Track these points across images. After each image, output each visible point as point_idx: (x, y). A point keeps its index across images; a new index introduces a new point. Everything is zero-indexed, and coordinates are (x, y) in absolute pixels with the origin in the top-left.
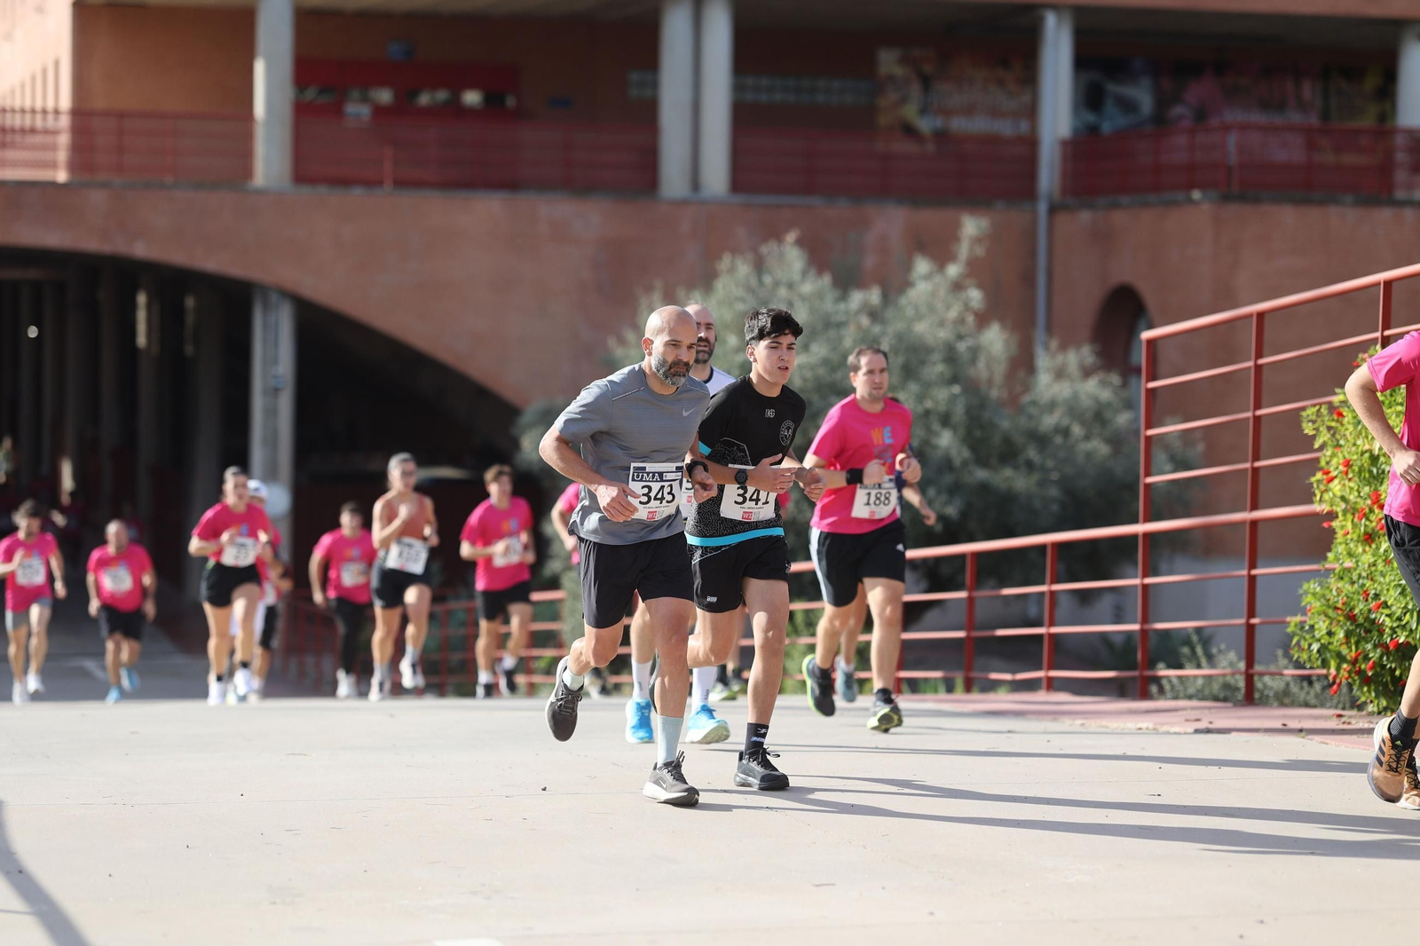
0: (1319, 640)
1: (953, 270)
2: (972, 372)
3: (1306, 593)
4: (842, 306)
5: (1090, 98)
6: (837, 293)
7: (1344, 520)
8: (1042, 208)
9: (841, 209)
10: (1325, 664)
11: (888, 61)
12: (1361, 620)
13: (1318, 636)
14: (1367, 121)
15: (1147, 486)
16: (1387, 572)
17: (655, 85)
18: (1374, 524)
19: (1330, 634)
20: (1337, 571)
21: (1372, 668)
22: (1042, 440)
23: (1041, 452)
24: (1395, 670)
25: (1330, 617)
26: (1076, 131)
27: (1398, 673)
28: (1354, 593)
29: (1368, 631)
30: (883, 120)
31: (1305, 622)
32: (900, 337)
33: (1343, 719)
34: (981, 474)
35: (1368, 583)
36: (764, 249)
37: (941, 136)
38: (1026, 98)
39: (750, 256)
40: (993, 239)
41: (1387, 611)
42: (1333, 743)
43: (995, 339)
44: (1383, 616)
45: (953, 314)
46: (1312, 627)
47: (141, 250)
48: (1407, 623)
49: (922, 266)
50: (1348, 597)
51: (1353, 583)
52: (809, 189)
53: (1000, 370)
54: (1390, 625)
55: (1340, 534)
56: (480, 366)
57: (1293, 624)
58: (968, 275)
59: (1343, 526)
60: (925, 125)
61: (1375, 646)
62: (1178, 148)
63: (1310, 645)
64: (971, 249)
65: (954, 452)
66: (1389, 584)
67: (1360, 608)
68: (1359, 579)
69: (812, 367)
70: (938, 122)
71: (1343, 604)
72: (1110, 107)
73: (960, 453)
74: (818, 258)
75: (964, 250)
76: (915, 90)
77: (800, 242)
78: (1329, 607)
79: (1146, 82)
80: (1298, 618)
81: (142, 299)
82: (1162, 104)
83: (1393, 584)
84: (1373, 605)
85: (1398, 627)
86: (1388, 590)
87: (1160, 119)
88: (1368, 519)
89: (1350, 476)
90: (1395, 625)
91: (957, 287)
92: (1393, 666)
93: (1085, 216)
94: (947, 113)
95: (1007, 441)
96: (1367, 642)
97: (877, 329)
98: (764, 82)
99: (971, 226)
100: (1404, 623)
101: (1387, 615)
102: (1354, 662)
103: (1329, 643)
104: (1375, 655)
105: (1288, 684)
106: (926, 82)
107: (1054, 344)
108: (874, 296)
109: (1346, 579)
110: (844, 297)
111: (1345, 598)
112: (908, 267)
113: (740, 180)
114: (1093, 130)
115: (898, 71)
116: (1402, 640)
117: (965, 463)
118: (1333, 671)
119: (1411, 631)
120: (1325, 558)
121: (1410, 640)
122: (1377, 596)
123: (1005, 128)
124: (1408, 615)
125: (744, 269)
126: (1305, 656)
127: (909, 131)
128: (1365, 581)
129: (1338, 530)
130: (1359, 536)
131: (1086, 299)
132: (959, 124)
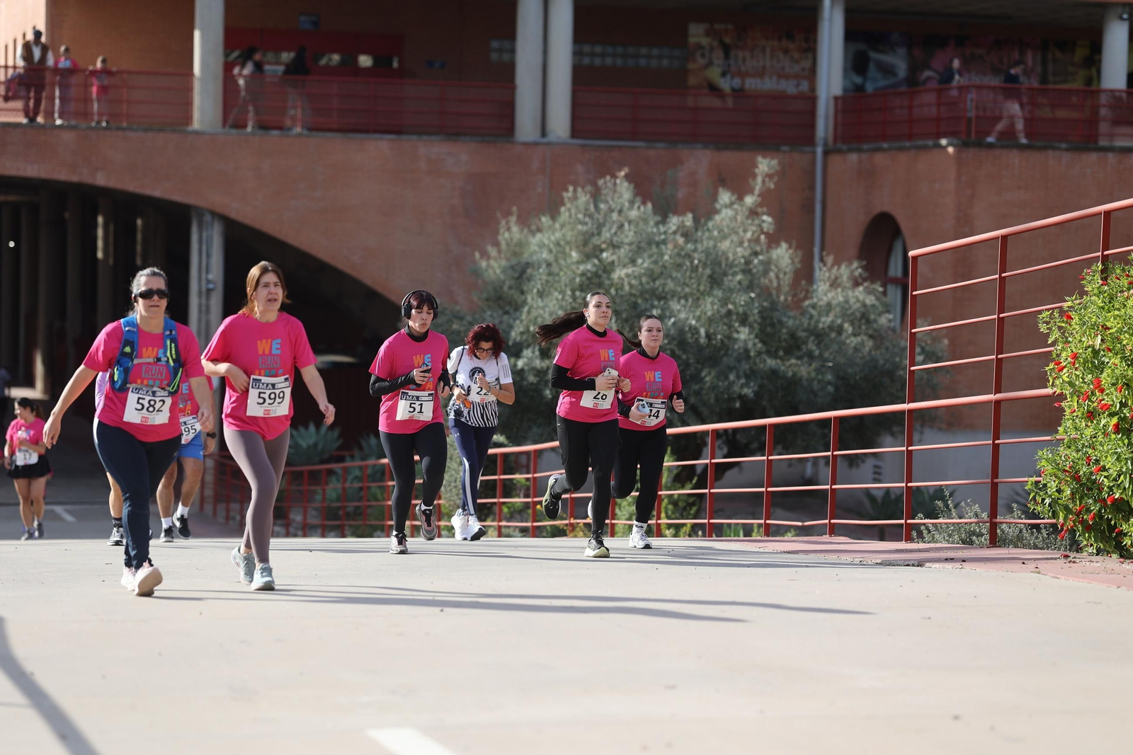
0: (1050, 496)
1: (749, 200)
2: (764, 281)
3: (1041, 459)
4: (662, 229)
5: (857, 64)
6: (658, 218)
7: (1071, 401)
8: (819, 150)
9: (658, 151)
10: (1055, 515)
11: (697, 33)
12: (1084, 480)
13: (1050, 493)
14: (1078, 84)
15: (912, 373)
16: (1106, 442)
17: (513, 51)
18: (1095, 404)
19: (1059, 491)
20: (1066, 441)
21: (1093, 518)
22: (819, 336)
23: (818, 345)
24: (1111, 520)
25: (1059, 478)
26: (845, 90)
27: (1113, 522)
28: (1079, 459)
29: (1090, 489)
30: (692, 81)
31: (1040, 482)
32: (707, 252)
33: (1069, 559)
34: (771, 362)
35: (1090, 451)
36: (601, 182)
37: (738, 93)
38: (807, 64)
39: (589, 188)
40: (781, 174)
41: (1105, 474)
42: (1063, 577)
43: (783, 255)
44: (1102, 478)
45: (749, 235)
46: (1045, 485)
47: (101, 180)
48: (1121, 483)
49: (725, 197)
50: (1074, 462)
51: (1078, 451)
52: (634, 136)
53: (787, 280)
54: (1107, 484)
55: (1068, 411)
56: (371, 274)
57: (1030, 483)
58: (760, 205)
59: (1070, 405)
60: (725, 84)
61: (1095, 501)
62: (927, 103)
63: (1043, 500)
64: (764, 181)
65: (750, 345)
66: (1107, 452)
67: (1084, 470)
68: (1082, 448)
69: (639, 277)
70: (737, 82)
71: (1070, 467)
72: (872, 71)
73: (755, 345)
74: (642, 191)
75: (758, 184)
76: (718, 57)
77: (627, 177)
78: (1059, 470)
79: (902, 51)
80: (1035, 479)
81: (100, 220)
82: (914, 68)
83: (1111, 451)
84: (1094, 468)
85: (1114, 486)
86: (1106, 457)
87: (912, 81)
88: (1090, 400)
89: (1077, 366)
90: (1111, 484)
91: (753, 213)
92: (1110, 517)
93: (853, 157)
94: (743, 75)
95: (793, 335)
96: (1089, 499)
97: (690, 246)
98: (598, 49)
99: (765, 165)
100: (1119, 483)
101: (1105, 477)
102: (1078, 514)
103: (1058, 499)
104: (1095, 508)
105: (1021, 531)
106: (727, 50)
107: (830, 260)
108: (688, 220)
109: (1073, 448)
110: (664, 221)
111: (1071, 463)
112: (714, 198)
113: (578, 127)
114: (860, 89)
115: (705, 41)
116: (1117, 496)
117: (759, 353)
118: (1061, 520)
119: (1125, 489)
120: (1057, 432)
121: (1124, 496)
122: (1097, 461)
123: (789, 87)
124: (1122, 477)
125: (583, 198)
126: (1039, 508)
127: (713, 89)
128: (1088, 450)
129: (1067, 409)
130: (1083, 414)
131: (852, 224)
132: (751, 84)
